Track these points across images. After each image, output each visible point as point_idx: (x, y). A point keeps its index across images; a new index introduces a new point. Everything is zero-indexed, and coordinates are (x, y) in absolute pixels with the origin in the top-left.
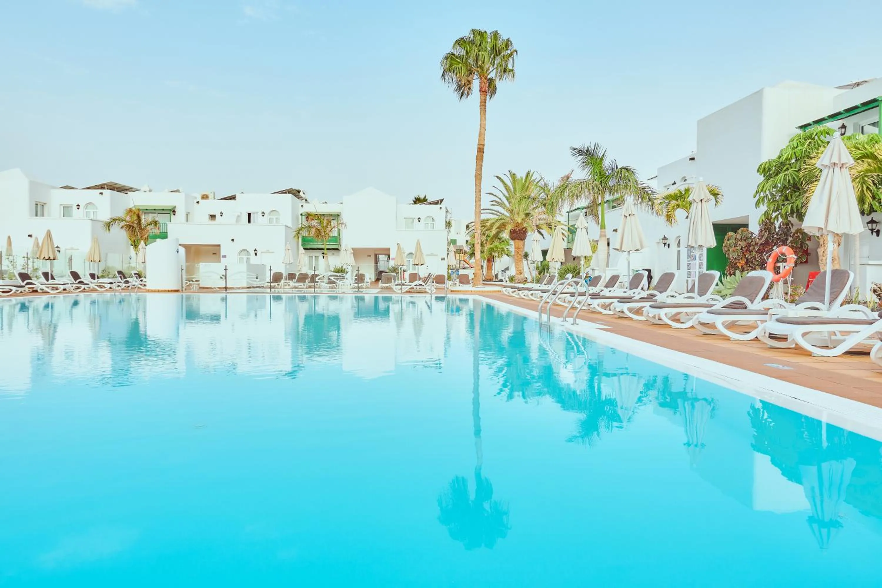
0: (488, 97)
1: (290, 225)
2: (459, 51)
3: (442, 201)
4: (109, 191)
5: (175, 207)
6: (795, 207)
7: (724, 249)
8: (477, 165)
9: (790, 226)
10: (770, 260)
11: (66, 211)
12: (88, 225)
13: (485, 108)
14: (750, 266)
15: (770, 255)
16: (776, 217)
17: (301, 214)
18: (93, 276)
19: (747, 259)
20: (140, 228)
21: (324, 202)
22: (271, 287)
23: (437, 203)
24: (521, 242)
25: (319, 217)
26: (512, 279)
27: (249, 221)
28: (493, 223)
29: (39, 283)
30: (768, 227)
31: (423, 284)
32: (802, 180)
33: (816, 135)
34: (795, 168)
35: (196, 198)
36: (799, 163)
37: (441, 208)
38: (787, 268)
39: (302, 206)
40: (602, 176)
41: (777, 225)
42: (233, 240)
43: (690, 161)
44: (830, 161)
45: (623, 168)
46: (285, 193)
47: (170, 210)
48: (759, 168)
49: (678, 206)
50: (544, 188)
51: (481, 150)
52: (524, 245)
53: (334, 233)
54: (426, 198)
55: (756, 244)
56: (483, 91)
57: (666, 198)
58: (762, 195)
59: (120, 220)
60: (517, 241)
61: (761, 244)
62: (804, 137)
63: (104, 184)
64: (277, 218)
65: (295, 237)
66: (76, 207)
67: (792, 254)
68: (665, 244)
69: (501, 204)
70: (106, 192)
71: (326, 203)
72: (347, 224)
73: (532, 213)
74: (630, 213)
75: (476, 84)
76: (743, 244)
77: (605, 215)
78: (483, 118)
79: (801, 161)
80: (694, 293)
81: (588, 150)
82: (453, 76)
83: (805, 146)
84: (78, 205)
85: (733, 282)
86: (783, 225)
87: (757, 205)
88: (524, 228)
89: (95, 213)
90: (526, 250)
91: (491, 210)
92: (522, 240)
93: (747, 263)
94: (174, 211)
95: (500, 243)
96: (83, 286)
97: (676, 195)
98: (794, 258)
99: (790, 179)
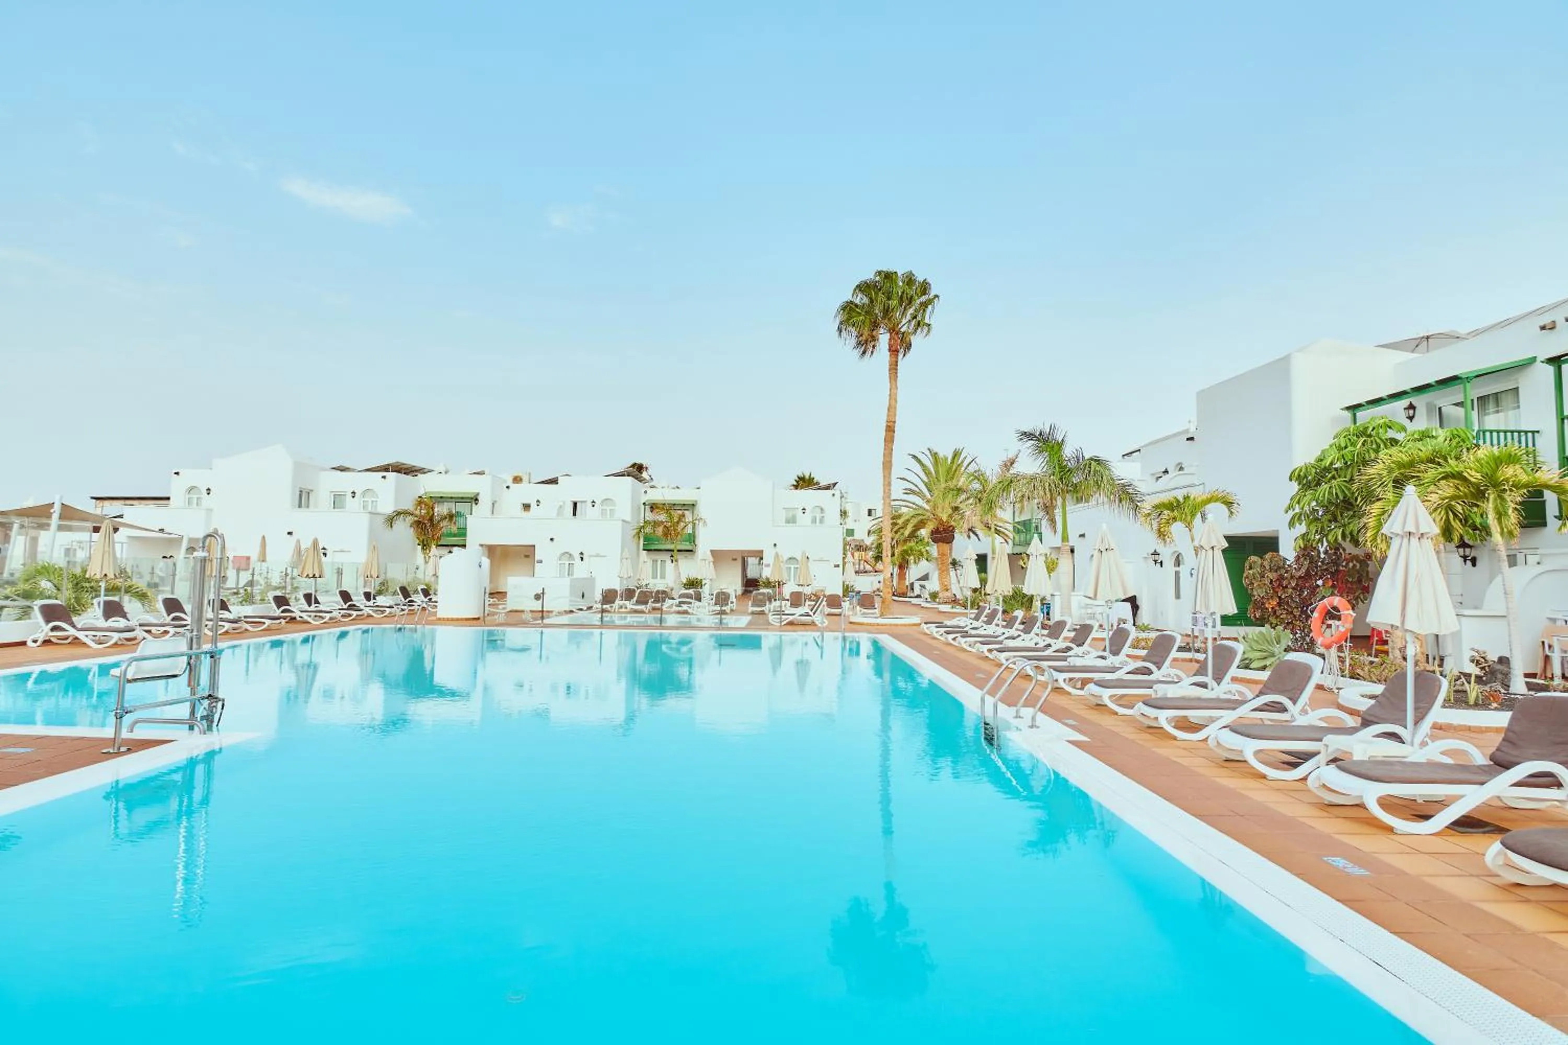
0: (901, 356)
1: (628, 519)
2: (860, 299)
3: (835, 484)
4: (395, 474)
5: (478, 494)
6: (1347, 532)
7: (1245, 582)
8: (885, 449)
9: (1341, 550)
10: (1316, 615)
11: (338, 501)
12: (365, 519)
13: (896, 373)
14: (1284, 609)
15: (1315, 608)
16: (1319, 539)
17: (644, 504)
18: (368, 596)
19: (1280, 598)
20: (432, 525)
21: (675, 486)
22: (603, 611)
23: (827, 488)
24: (948, 545)
25: (668, 507)
26: (934, 596)
27: (574, 514)
28: (908, 520)
29: (298, 607)
30: (1309, 553)
31: (811, 613)
32: (1356, 494)
33: (1374, 429)
34: (1345, 477)
35: (505, 481)
36: (1350, 470)
37: (834, 495)
38: (1342, 629)
39: (646, 492)
40: (1062, 468)
41: (1322, 550)
42: (552, 539)
43: (1188, 442)
44: (1404, 527)
45: (1091, 459)
46: (623, 475)
47: (472, 498)
48: (1291, 475)
49: (1175, 519)
50: (978, 476)
51: (890, 429)
52: (951, 549)
53: (689, 530)
54: (812, 476)
55: (1292, 577)
56: (894, 351)
57: (1156, 507)
58: (1297, 510)
59: (406, 513)
60: (940, 544)
61: (1300, 577)
62: (1355, 432)
63: (388, 465)
64: (610, 510)
65: (634, 536)
66: (351, 495)
67: (1349, 610)
68: (1156, 561)
69: (919, 494)
70: (391, 476)
71: (678, 488)
72: (707, 521)
73: (961, 506)
74: (1107, 547)
75: (884, 339)
76: (1272, 576)
77: (1068, 515)
78: (894, 386)
79: (1353, 467)
80: (1207, 675)
81: (1040, 434)
82: (853, 330)
83: (1358, 447)
84: (354, 493)
85: (1260, 642)
86: (1331, 549)
87: (1291, 524)
88: (950, 527)
89: (374, 503)
90: (954, 556)
91: (904, 501)
92: (948, 543)
93: (1279, 604)
94: (477, 500)
95: (917, 543)
96: (355, 613)
97: (1171, 504)
98: (1352, 616)
99: (1338, 491)
